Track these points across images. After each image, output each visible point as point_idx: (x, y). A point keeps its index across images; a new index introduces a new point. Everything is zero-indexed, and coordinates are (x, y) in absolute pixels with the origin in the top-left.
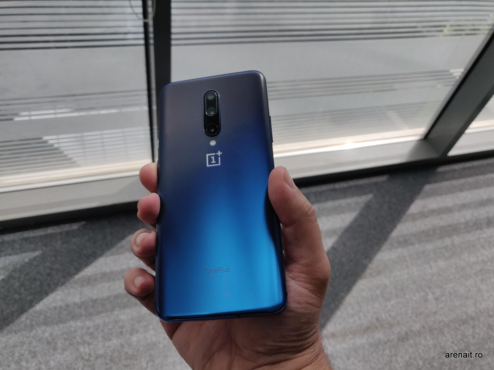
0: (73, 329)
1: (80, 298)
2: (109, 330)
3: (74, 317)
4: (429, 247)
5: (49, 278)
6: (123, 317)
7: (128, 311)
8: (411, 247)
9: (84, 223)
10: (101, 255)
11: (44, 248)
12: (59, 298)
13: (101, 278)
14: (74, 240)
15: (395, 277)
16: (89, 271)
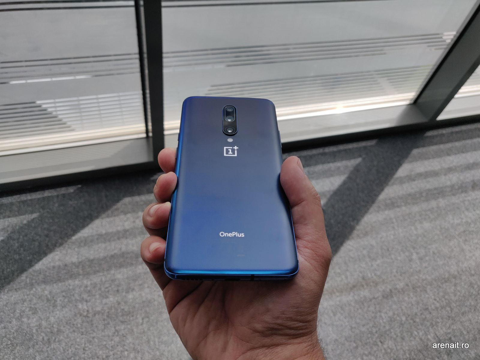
0: (71, 287)
1: (78, 258)
2: (107, 288)
3: (72, 276)
4: (416, 209)
5: (47, 239)
6: (119, 276)
7: (124, 270)
8: (398, 209)
9: (80, 186)
10: (97, 217)
11: (41, 210)
12: (57, 258)
13: (97, 239)
14: (70, 203)
15: (381, 238)
16: (86, 232)
